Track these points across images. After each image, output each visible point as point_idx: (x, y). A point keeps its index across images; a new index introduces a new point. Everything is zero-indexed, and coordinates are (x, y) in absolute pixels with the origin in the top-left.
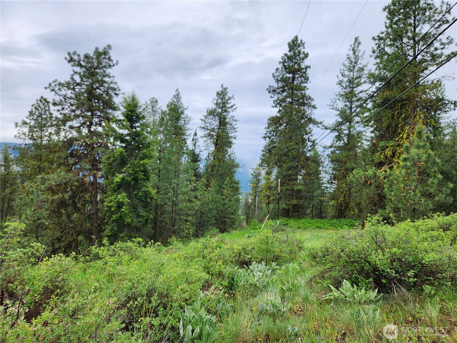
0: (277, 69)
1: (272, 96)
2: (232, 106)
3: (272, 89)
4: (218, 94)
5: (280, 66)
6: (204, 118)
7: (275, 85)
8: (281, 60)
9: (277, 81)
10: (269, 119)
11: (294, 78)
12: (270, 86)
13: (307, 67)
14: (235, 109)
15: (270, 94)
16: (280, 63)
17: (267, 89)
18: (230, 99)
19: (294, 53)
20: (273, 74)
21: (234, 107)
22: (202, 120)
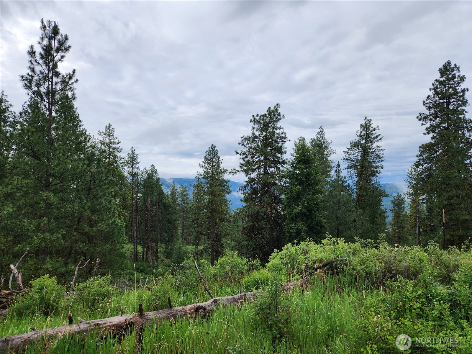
0: (428, 97)
1: (424, 123)
2: (377, 136)
3: (422, 116)
4: (362, 126)
5: (431, 93)
6: (347, 150)
7: (427, 112)
8: (432, 87)
9: (429, 108)
10: (420, 147)
11: (448, 103)
12: (420, 114)
13: (464, 91)
14: (381, 139)
15: (421, 122)
16: (431, 90)
17: (417, 117)
18: (374, 130)
19: (447, 78)
20: (424, 102)
21: (379, 137)
22: (345, 152)
